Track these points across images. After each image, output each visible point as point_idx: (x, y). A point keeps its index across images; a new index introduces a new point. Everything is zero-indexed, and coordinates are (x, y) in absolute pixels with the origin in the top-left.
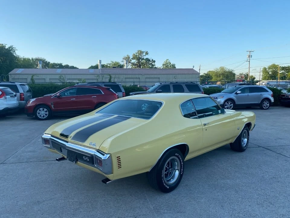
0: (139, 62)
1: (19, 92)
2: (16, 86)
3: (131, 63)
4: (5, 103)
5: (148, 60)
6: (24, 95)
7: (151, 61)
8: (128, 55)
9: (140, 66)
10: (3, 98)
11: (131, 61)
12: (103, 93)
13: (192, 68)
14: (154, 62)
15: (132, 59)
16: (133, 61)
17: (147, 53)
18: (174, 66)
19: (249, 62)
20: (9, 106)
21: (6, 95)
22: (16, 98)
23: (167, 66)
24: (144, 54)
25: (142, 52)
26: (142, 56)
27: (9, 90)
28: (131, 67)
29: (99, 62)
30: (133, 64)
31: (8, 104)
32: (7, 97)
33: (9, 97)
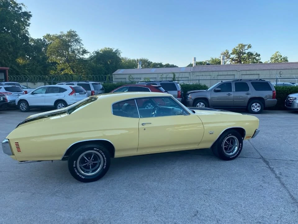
0: (239, 57)
1: (90, 90)
2: (89, 85)
3: (230, 58)
5: (250, 54)
6: (94, 93)
7: (254, 54)
8: (227, 50)
9: (240, 62)
10: (74, 94)
11: (230, 56)
14: (259, 55)
15: (232, 54)
16: (232, 56)
17: (250, 47)
18: (286, 60)
22: (85, 95)
23: (276, 60)
24: (246, 47)
25: (243, 46)
26: (244, 50)
27: (81, 88)
28: (229, 63)
29: (193, 59)
30: (233, 59)
32: (77, 94)
33: (78, 94)
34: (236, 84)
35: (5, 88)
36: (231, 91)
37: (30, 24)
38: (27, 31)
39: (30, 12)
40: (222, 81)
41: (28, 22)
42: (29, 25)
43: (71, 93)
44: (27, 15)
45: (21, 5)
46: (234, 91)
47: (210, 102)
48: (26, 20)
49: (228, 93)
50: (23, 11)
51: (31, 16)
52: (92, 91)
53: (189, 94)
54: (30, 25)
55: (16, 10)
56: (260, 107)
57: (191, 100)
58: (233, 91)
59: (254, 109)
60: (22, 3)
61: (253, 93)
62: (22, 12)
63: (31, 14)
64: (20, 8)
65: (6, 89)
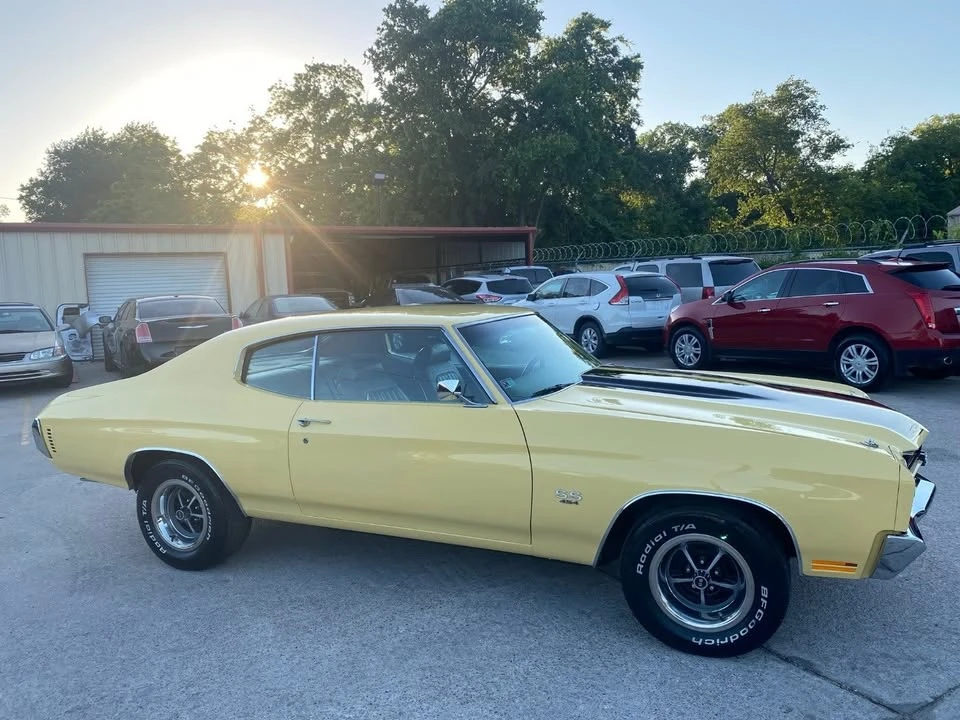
1: (702, 286)
2: (697, 266)
4: (624, 313)
6: (713, 294)
10: (623, 300)
12: (871, 291)
20: (635, 325)
21: (630, 295)
31: (631, 319)
32: (632, 298)
33: (640, 298)
35: (488, 283)
37: (637, 90)
38: (634, 113)
39: (639, 56)
41: (635, 85)
42: (635, 95)
43: (616, 298)
44: (632, 67)
45: (618, 43)
48: (629, 81)
50: (621, 58)
51: (639, 66)
52: (705, 289)
54: (639, 94)
55: (604, 61)
60: (618, 35)
62: (620, 62)
63: (640, 60)
64: (615, 52)
65: (492, 286)
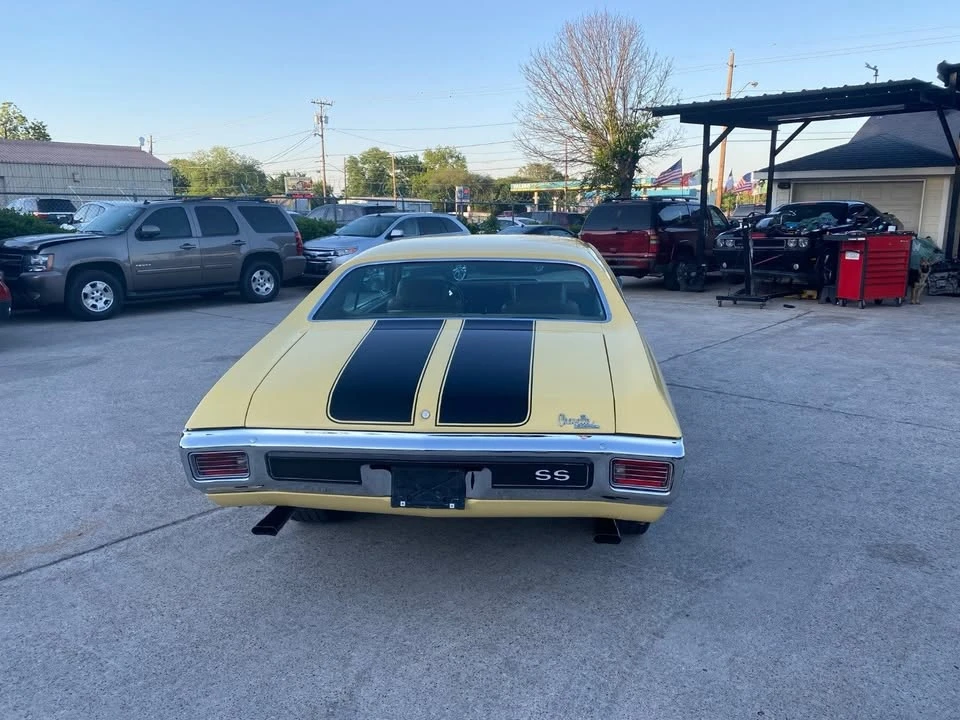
13: (137, 144)
18: (40, 134)
19: (322, 136)
34: (197, 209)
36: (190, 236)
40: (146, 203)
46: (200, 235)
47: (127, 274)
49: (183, 242)
53: (37, 252)
56: (272, 280)
57: (59, 274)
58: (194, 234)
59: (258, 290)
61: (254, 240)
